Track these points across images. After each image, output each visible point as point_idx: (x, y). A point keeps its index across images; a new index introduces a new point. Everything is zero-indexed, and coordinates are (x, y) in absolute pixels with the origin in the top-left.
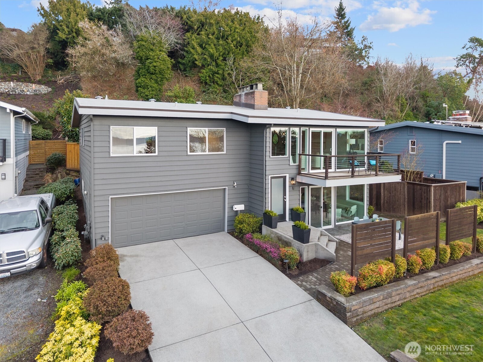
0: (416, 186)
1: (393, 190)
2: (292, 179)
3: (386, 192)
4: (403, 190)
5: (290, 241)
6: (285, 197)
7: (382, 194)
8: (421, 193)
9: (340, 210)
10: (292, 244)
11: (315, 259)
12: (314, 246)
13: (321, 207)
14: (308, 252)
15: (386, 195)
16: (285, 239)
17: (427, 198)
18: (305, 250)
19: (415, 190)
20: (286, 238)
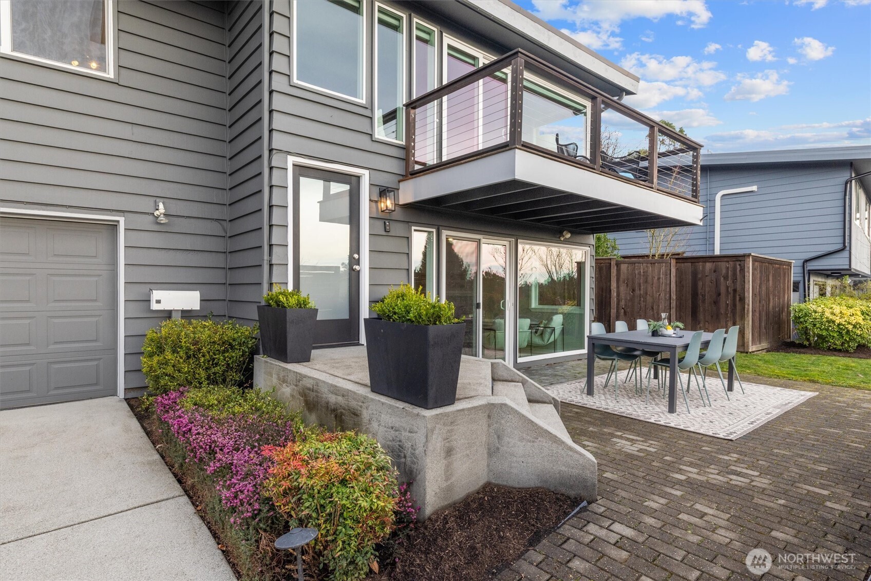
0: (700, 266)
1: (641, 281)
2: (384, 192)
3: (623, 288)
4: (666, 279)
5: (354, 404)
6: (356, 256)
7: (614, 294)
8: (717, 281)
9: (527, 322)
10: (365, 415)
11: (488, 488)
12: (484, 422)
13: (478, 306)
14: (449, 452)
15: (622, 295)
16: (333, 399)
17: (735, 291)
18: (437, 443)
19: (700, 276)
20: (335, 390)
